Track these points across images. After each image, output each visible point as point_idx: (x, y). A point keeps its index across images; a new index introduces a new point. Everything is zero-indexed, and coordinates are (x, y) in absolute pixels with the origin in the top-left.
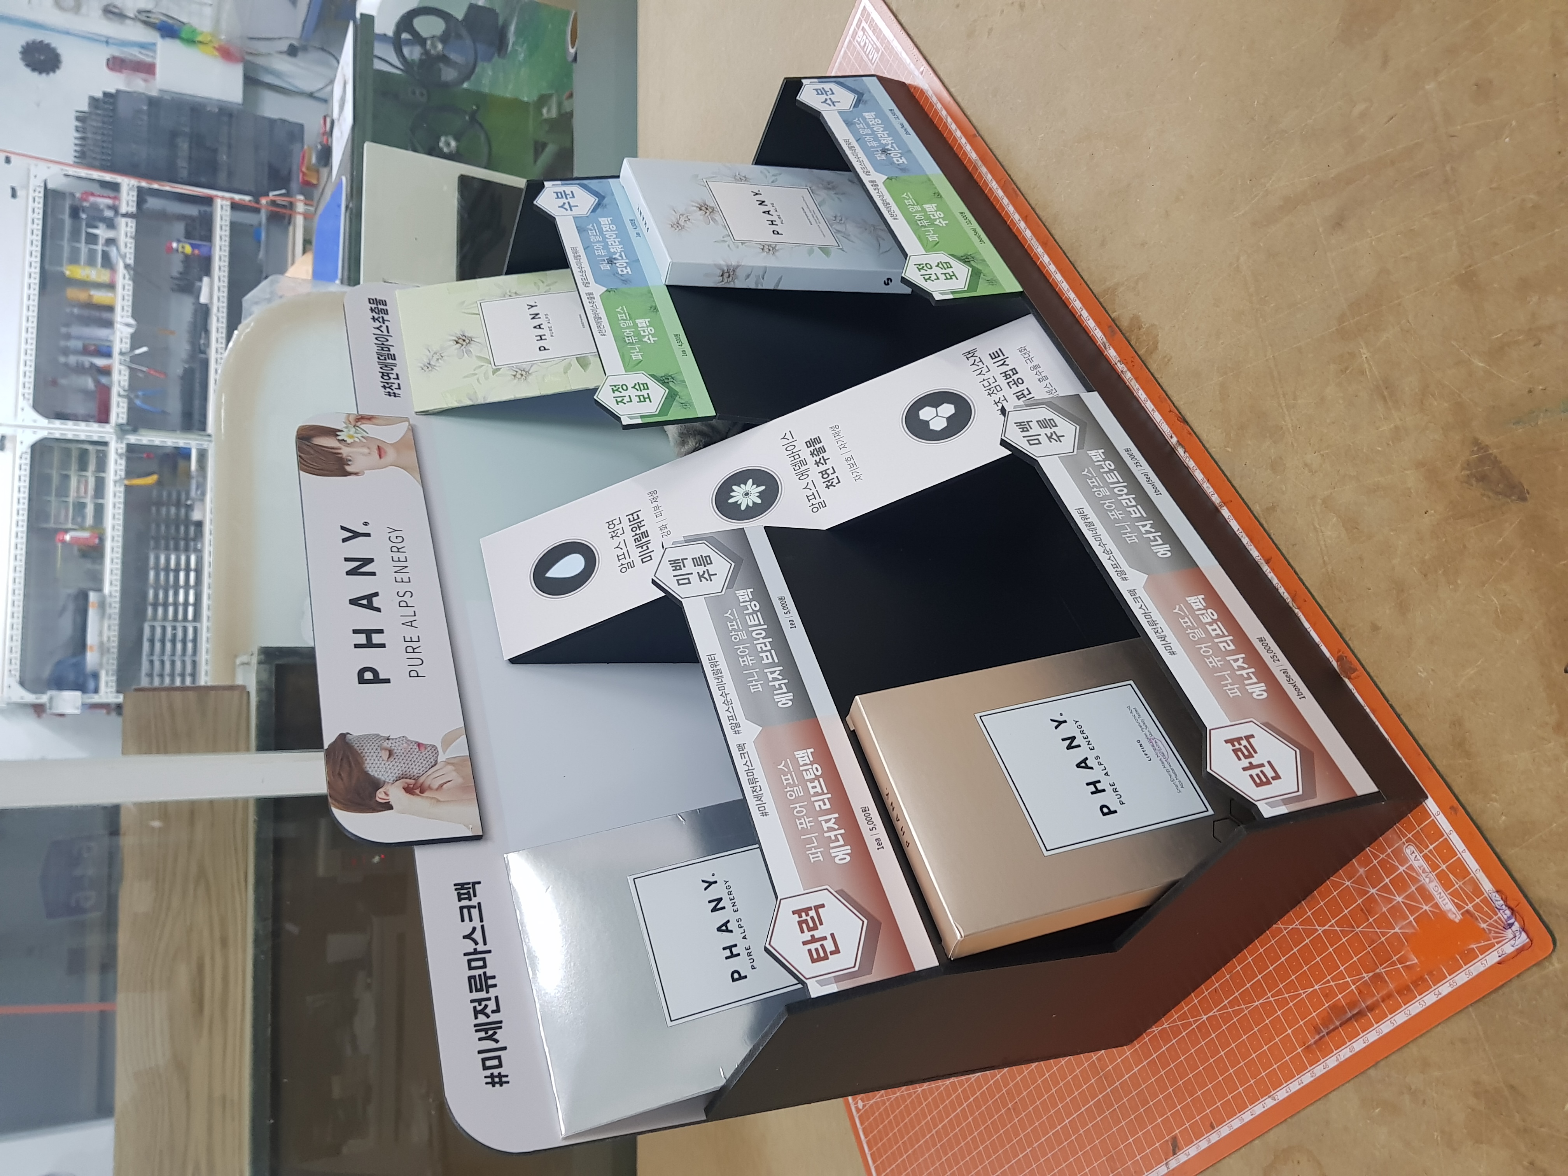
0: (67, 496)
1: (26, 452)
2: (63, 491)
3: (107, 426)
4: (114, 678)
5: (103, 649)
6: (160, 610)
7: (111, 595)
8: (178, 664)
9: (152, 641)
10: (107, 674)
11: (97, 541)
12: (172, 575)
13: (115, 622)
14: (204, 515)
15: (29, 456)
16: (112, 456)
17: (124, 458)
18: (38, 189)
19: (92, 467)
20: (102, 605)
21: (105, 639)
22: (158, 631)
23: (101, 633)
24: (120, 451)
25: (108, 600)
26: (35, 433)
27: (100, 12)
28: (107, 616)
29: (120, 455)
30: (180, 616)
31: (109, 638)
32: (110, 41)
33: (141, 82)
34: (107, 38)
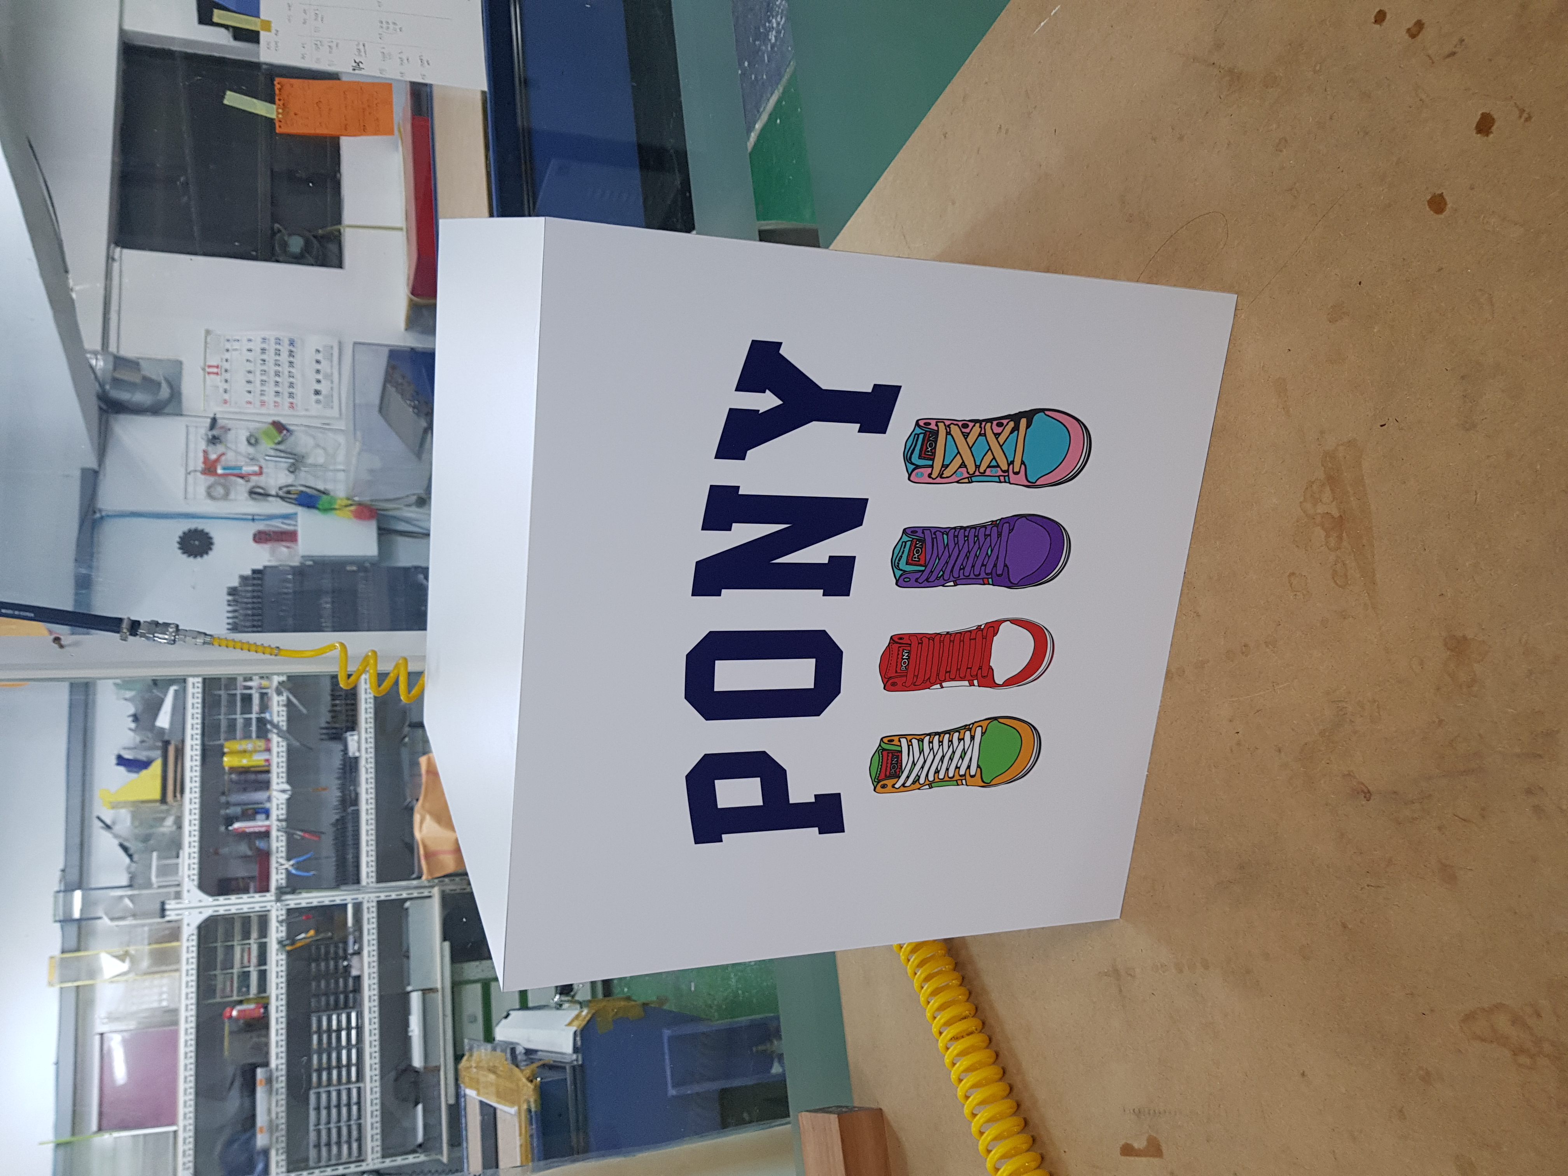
0: (232, 968)
1: (193, 934)
2: (228, 964)
3: (268, 894)
4: (284, 1157)
5: (272, 1128)
6: (324, 1075)
7: (277, 1069)
8: (344, 1131)
9: (318, 1109)
10: (277, 1154)
11: (262, 1010)
12: (334, 1035)
13: (283, 1096)
14: (362, 969)
15: (195, 937)
16: (273, 924)
17: (284, 924)
19: (255, 934)
20: (269, 1081)
21: (274, 1115)
22: (324, 1097)
23: (269, 1111)
24: (281, 918)
25: (275, 1074)
26: (200, 913)
27: (246, 495)
28: (274, 1090)
29: (281, 922)
30: (344, 1079)
31: (277, 1114)
32: (256, 517)
33: (285, 550)
34: (253, 515)
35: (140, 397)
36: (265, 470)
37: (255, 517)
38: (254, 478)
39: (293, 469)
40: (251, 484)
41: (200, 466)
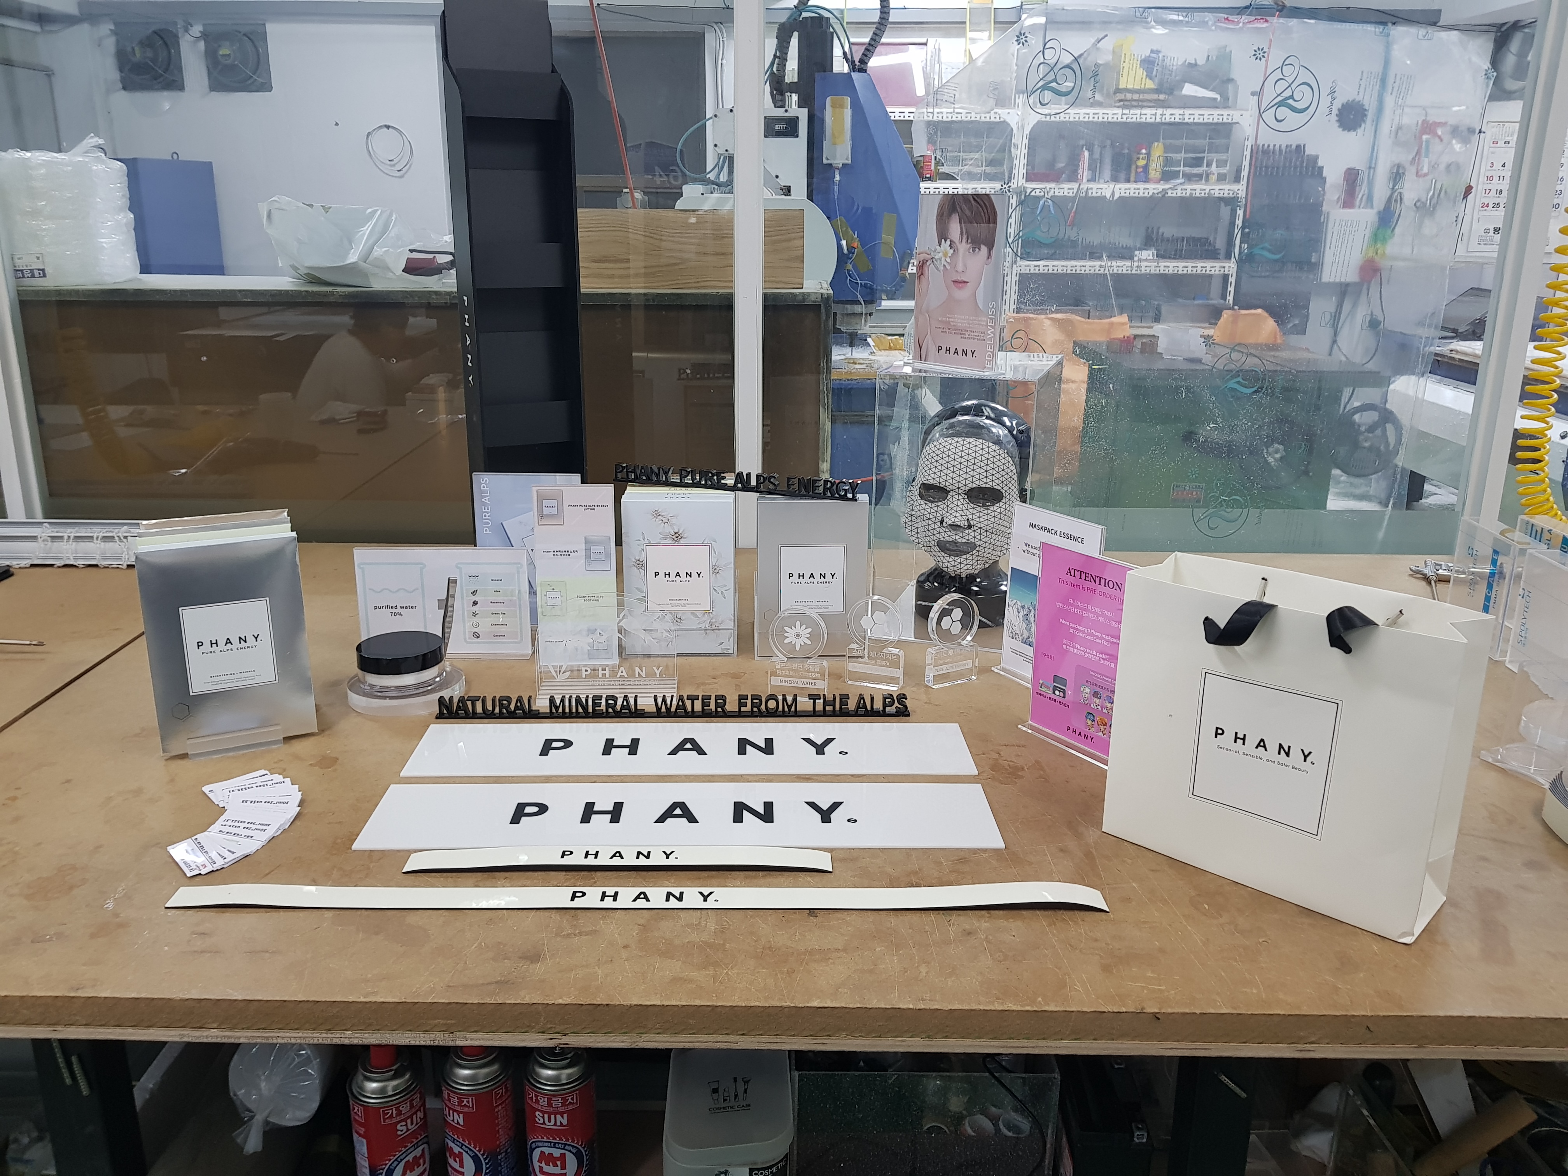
0: (964, 151)
1: (999, 117)
2: (968, 148)
3: (1025, 180)
15: (998, 120)
16: (998, 185)
18: (1230, 118)
19: (989, 170)
26: (1017, 124)
27: (1397, 162)
33: (1336, 198)
34: (1374, 168)
35: (1510, 61)
36: (1421, 179)
37: (1372, 170)
38: (1413, 169)
39: (1419, 206)
40: (1407, 165)
41: (1431, 119)
